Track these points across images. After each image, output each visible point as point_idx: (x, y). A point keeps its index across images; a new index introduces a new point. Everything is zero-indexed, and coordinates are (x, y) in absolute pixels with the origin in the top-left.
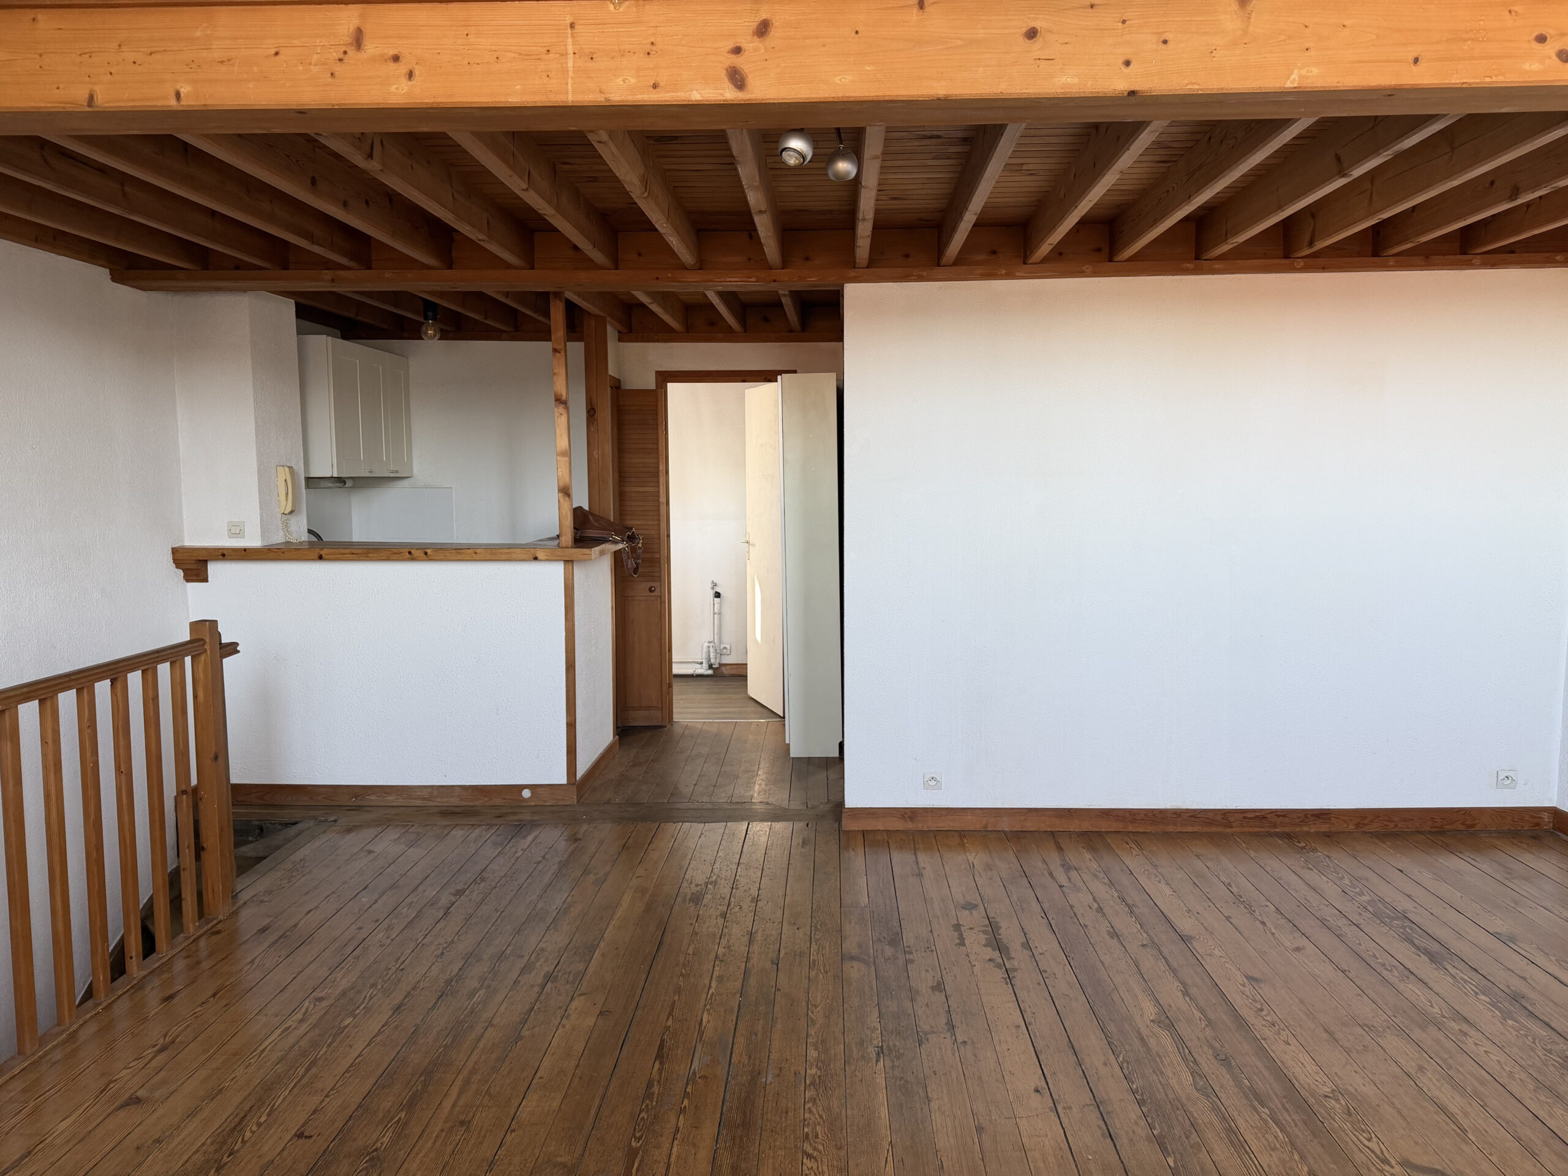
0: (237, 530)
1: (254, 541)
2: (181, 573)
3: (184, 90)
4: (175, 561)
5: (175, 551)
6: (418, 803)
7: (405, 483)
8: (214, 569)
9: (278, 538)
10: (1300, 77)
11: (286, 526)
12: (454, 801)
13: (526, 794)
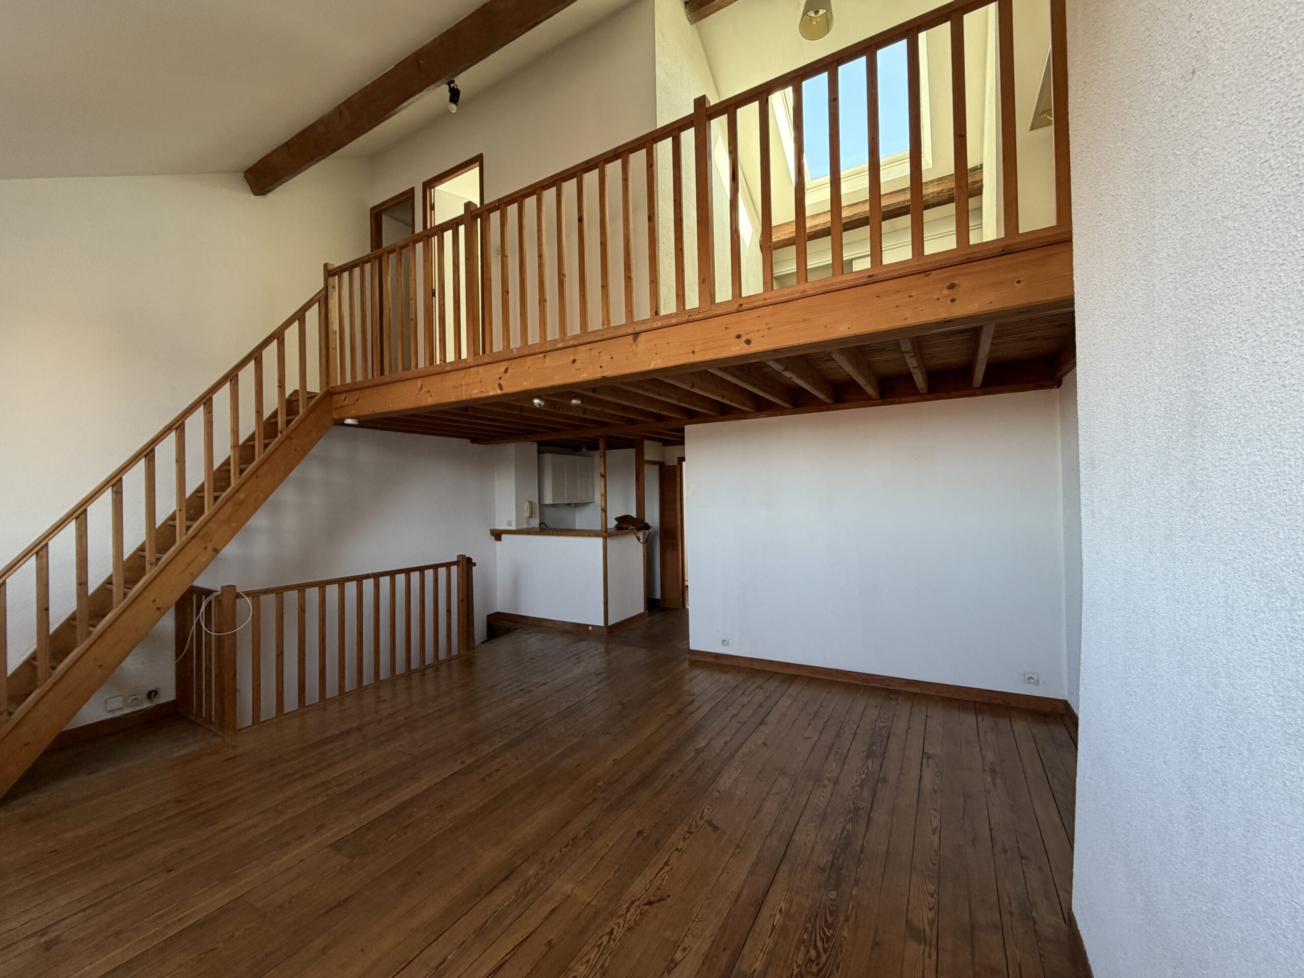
0: (510, 524)
1: (513, 528)
2: (494, 538)
3: (390, 406)
4: (491, 534)
5: (491, 530)
6: (557, 627)
7: (592, 505)
8: (504, 536)
9: (525, 526)
10: (654, 364)
11: (528, 522)
12: (568, 628)
13: (590, 628)
